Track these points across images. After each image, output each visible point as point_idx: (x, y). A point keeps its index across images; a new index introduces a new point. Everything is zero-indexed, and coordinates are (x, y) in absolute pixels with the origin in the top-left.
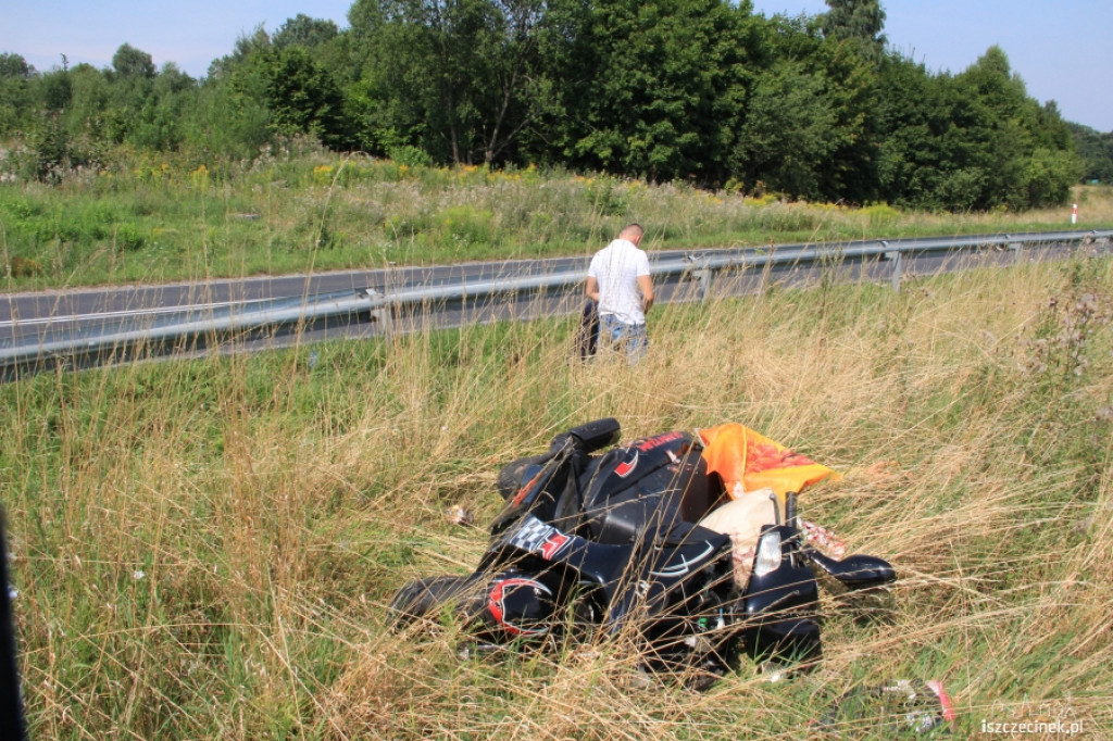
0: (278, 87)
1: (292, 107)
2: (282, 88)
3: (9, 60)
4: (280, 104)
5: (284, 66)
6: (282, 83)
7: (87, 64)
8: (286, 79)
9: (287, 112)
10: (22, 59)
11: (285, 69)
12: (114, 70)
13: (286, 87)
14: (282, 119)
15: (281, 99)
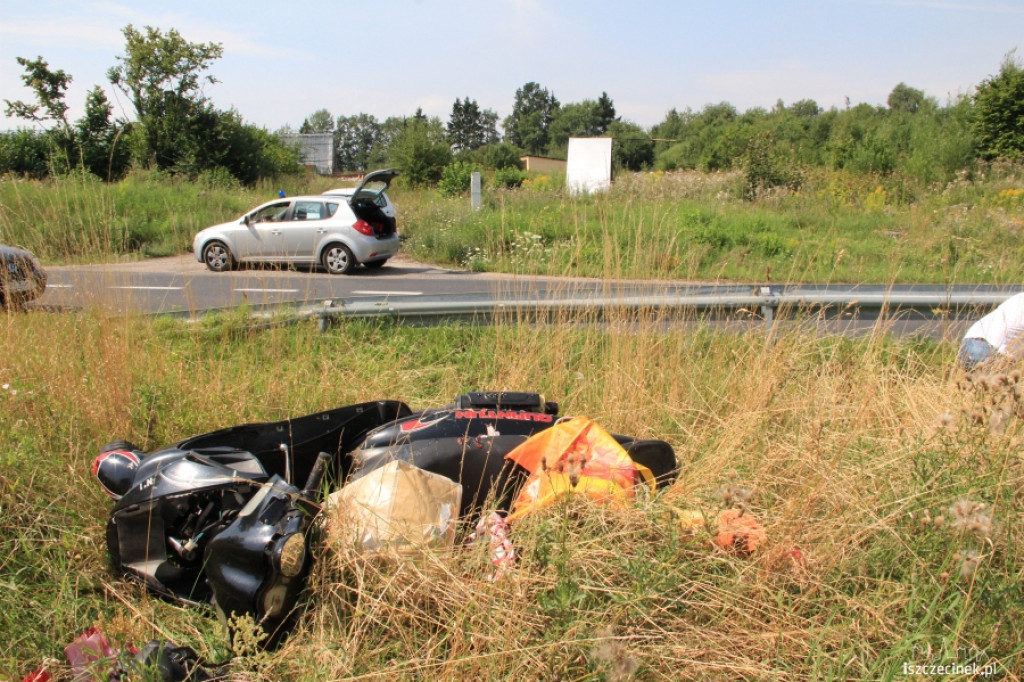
0: (1002, 112)
1: (1016, 132)
2: (1007, 113)
3: (806, 105)
4: (1003, 129)
5: (1013, 90)
6: (1007, 108)
7: (865, 104)
8: (1013, 104)
9: (1010, 137)
10: (815, 103)
11: (1012, 94)
12: (887, 107)
13: (1012, 111)
14: (1004, 144)
15: (1005, 124)
